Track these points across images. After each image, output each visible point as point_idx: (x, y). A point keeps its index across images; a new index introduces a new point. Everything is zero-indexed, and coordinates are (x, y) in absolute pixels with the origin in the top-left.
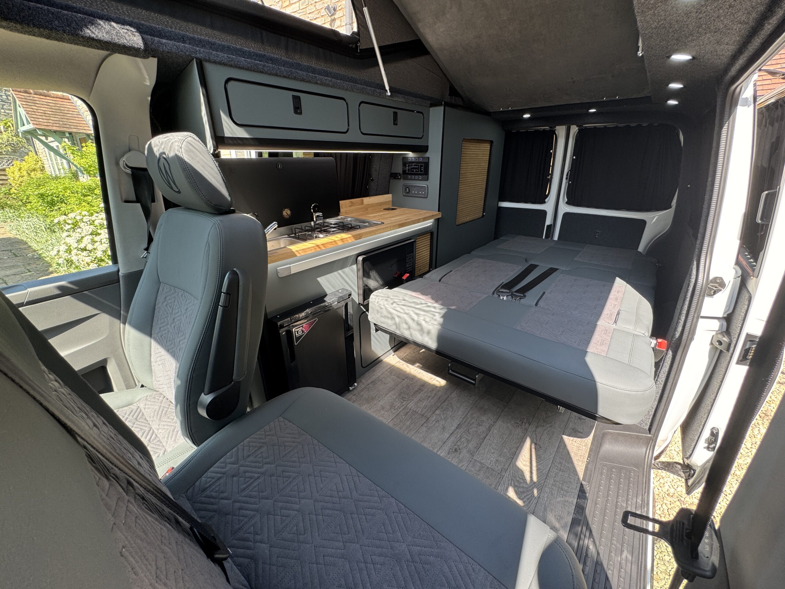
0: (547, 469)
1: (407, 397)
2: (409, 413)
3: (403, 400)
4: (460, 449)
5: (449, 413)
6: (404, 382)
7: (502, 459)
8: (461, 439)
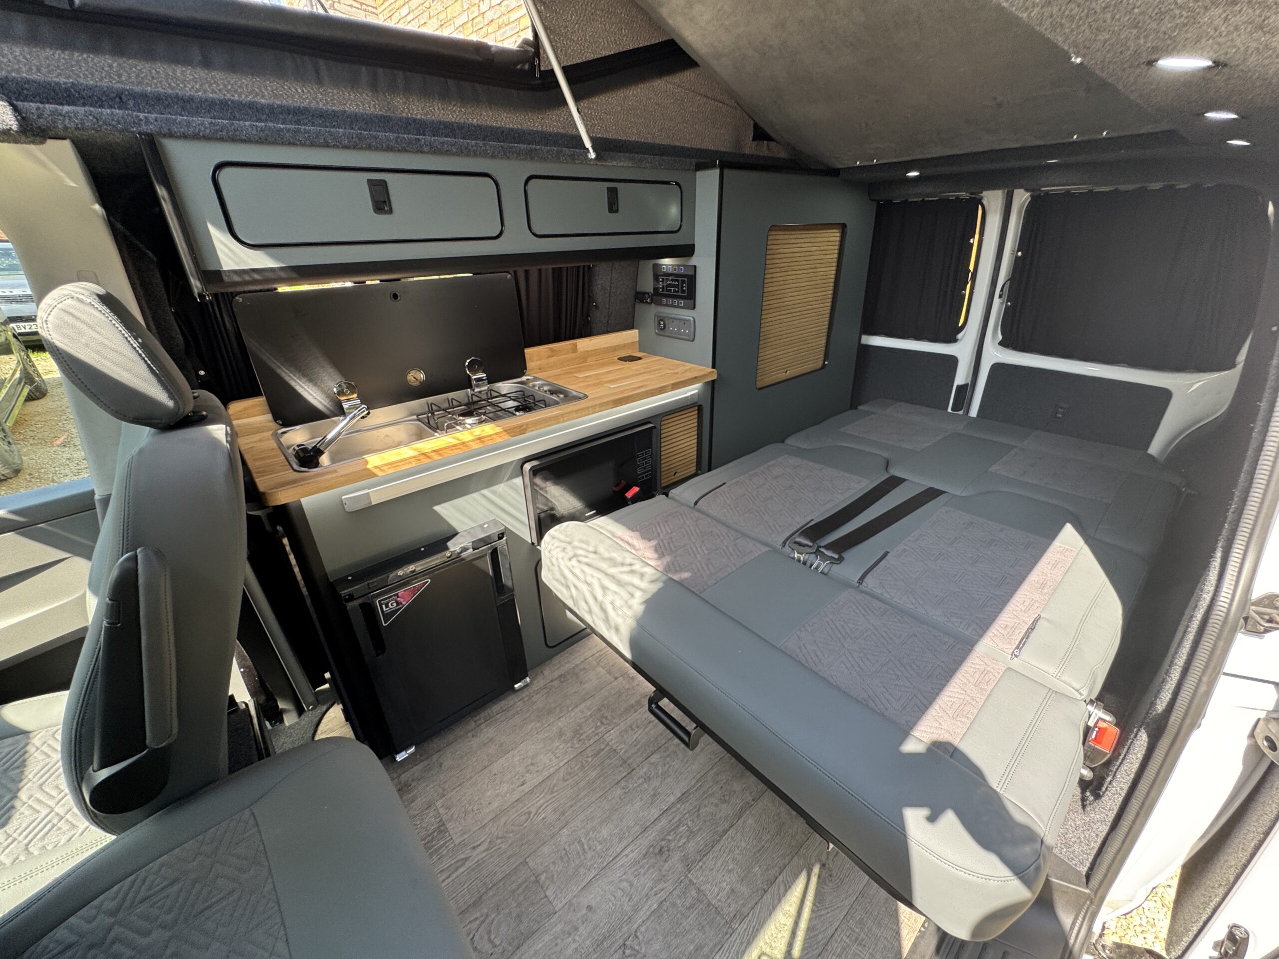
0: (830, 932)
1: (609, 718)
2: (603, 752)
3: (602, 723)
4: (668, 850)
5: (674, 763)
6: (615, 683)
7: (744, 890)
8: (678, 826)
